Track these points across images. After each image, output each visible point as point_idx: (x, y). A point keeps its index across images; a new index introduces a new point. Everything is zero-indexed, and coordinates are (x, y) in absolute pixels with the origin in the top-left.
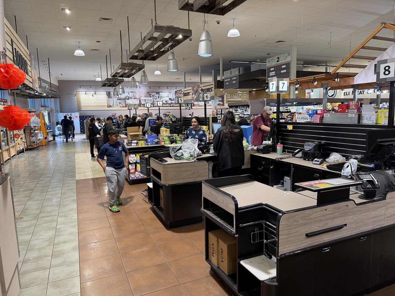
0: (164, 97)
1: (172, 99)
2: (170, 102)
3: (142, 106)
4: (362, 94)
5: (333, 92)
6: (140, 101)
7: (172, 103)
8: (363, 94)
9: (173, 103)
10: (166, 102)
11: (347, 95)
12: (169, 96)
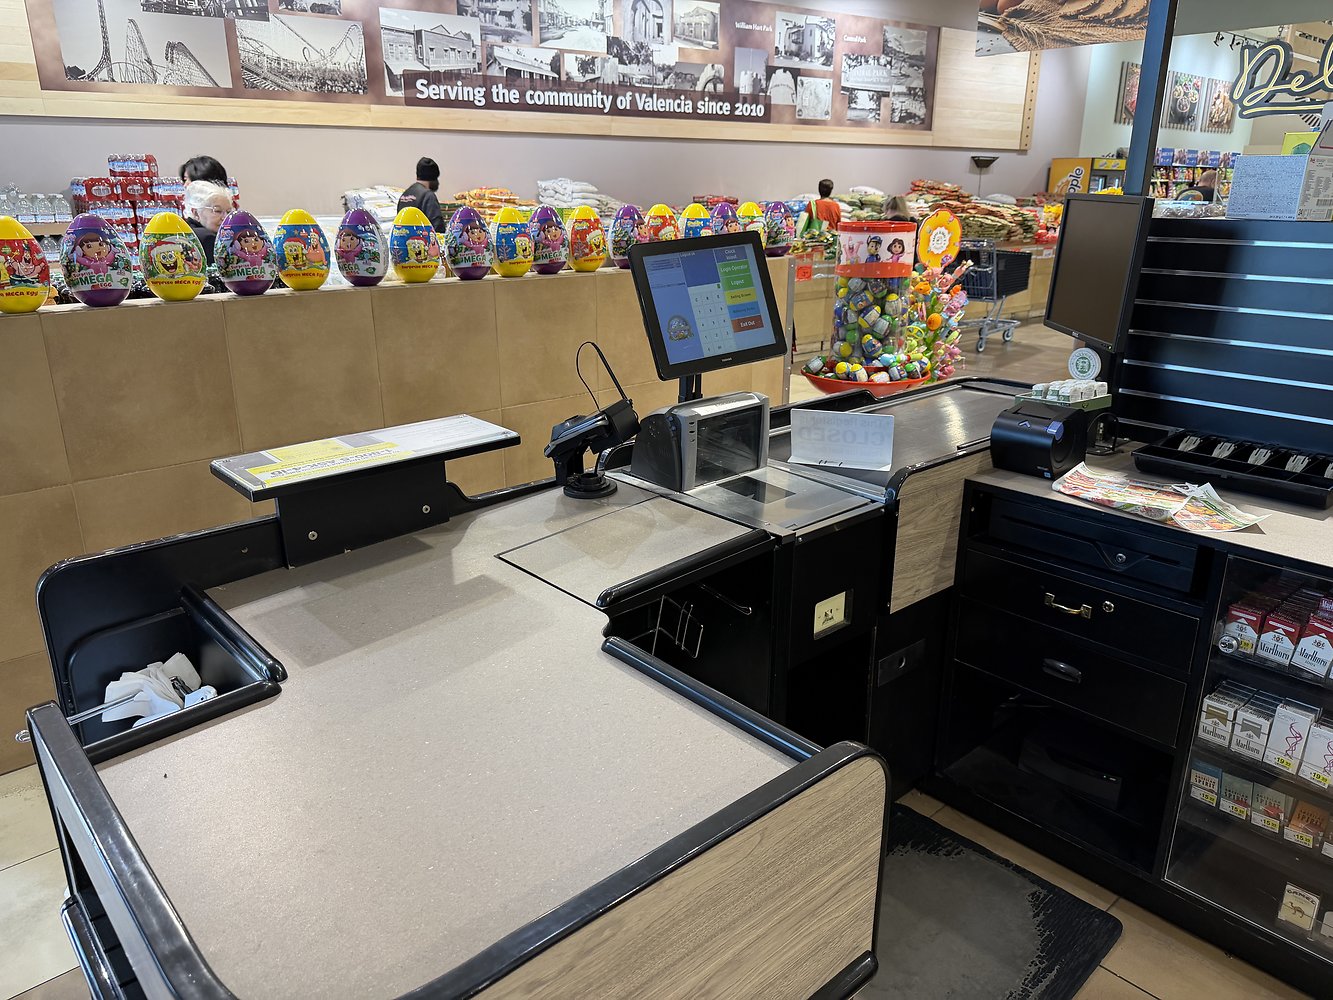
0: (569, 24)
1: (631, 46)
2: (611, 71)
3: (389, 92)
6: (372, 46)
7: (625, 85)
9: (632, 88)
10: (586, 66)
12: (609, 22)
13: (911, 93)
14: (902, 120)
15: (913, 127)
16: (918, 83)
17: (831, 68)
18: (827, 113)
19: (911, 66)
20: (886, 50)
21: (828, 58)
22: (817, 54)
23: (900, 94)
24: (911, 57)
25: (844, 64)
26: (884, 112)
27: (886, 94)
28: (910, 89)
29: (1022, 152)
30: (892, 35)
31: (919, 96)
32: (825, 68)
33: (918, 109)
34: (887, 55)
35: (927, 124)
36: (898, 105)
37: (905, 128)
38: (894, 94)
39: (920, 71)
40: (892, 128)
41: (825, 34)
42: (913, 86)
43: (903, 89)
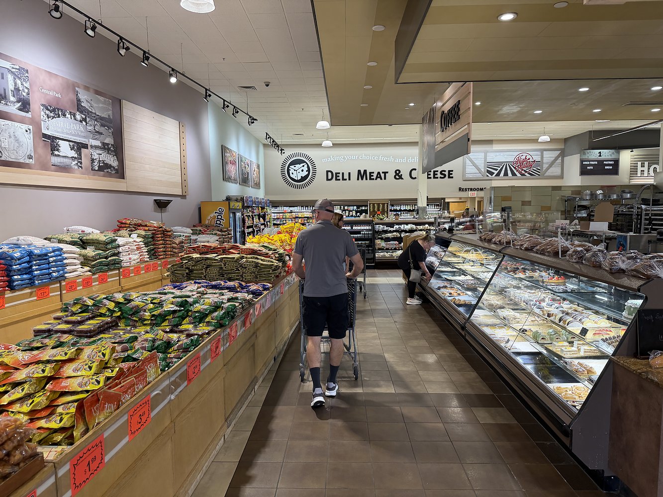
4: (381, 179)
5: (305, 171)
8: (385, 179)
11: (343, 179)
13: (105, 147)
14: (101, 169)
15: (110, 175)
16: (109, 140)
17: (29, 115)
18: (30, 157)
19: (103, 125)
20: (80, 109)
21: (25, 105)
22: (12, 99)
23: (96, 147)
24: (102, 118)
25: (42, 113)
26: (85, 161)
27: (85, 146)
28: (104, 144)
29: (183, 197)
30: (83, 96)
31: (112, 151)
32: (23, 114)
33: (112, 161)
34: (81, 112)
35: (120, 173)
36: (96, 156)
37: (104, 176)
38: (92, 147)
39: (110, 131)
40: (94, 175)
41: (19, 82)
42: (106, 141)
43: (98, 143)
